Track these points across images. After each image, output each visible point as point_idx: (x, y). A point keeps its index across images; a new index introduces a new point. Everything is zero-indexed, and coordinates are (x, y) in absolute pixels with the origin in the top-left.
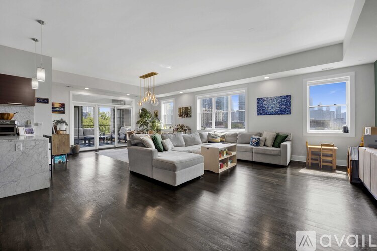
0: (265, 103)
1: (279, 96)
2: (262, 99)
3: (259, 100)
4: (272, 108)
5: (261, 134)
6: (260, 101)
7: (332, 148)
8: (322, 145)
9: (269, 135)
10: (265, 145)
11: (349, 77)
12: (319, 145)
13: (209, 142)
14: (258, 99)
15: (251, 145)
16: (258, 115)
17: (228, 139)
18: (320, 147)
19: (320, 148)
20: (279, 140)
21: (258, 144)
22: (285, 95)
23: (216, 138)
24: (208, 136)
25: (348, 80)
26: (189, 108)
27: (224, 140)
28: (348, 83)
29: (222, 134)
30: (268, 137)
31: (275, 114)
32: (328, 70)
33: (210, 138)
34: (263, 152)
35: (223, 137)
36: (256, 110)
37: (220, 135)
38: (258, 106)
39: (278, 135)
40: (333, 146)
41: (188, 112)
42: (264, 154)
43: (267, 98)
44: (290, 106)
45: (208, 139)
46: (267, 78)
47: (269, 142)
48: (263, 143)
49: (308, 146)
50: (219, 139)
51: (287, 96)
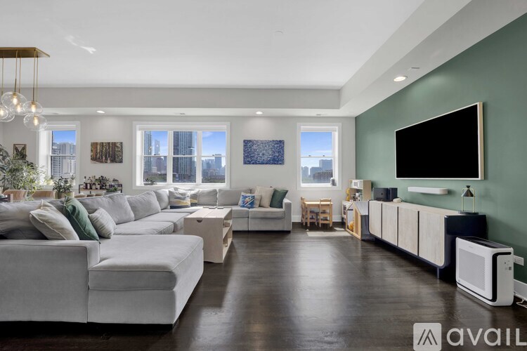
0: (254, 147)
1: (271, 140)
2: (250, 141)
3: (246, 142)
4: (263, 154)
5: (251, 190)
6: (248, 144)
7: (329, 203)
8: (321, 201)
9: (263, 192)
10: (260, 206)
11: (337, 127)
12: (318, 201)
13: (172, 207)
14: (244, 141)
15: (243, 206)
16: (245, 163)
17: (202, 200)
18: (319, 203)
19: (318, 205)
20: (277, 198)
21: (252, 205)
22: (278, 140)
23: (184, 199)
24: (169, 197)
25: (336, 131)
26: (118, 145)
27: (196, 201)
28: (336, 135)
29: (193, 192)
30: (263, 194)
31: (267, 164)
32: (323, 117)
33: (173, 200)
34: (263, 216)
35: (194, 196)
36: (242, 156)
37: (189, 193)
38: (244, 151)
39: (275, 192)
40: (330, 201)
41: (114, 151)
42: (265, 218)
43: (257, 141)
44: (283, 154)
45: (170, 202)
46: (259, 113)
47: (267, 201)
48: (257, 203)
49: (307, 203)
50: (188, 202)
51: (280, 141)
